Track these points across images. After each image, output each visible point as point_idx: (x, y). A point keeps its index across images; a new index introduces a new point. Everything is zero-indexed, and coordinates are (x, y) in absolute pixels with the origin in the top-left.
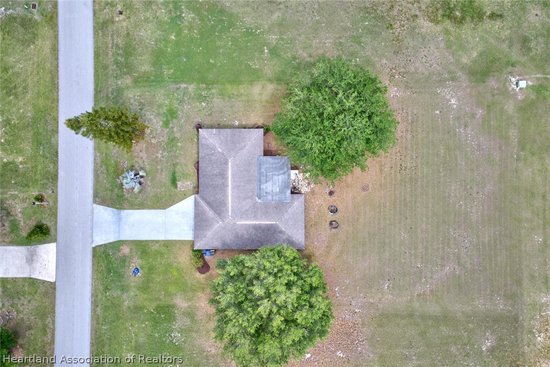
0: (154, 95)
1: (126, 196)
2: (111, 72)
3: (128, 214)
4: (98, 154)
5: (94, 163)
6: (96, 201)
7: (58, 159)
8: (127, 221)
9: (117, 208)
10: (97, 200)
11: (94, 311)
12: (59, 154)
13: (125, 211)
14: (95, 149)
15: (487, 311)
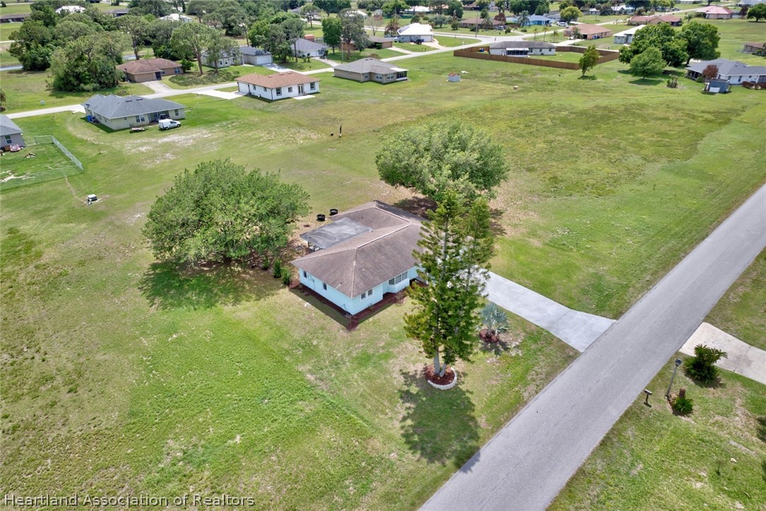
0: (362, 396)
2: (390, 481)
4: (526, 395)
5: (542, 390)
6: (575, 353)
7: (608, 434)
8: (544, 316)
9: (548, 332)
10: (571, 352)
12: (601, 438)
13: (537, 324)
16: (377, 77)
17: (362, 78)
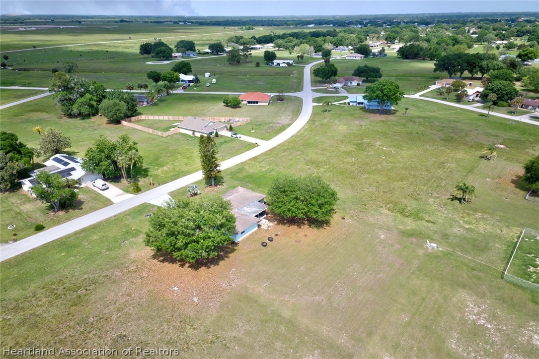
15: (328, 337)
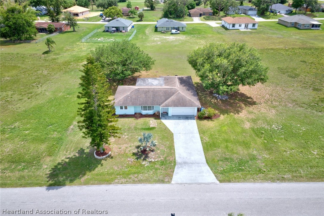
1: (162, 159)
3: (179, 157)
4: (116, 181)
5: (125, 184)
6: (168, 182)
8: (187, 158)
9: (175, 165)
10: (167, 180)
11: (289, 180)
13: (176, 159)
14: (110, 184)
16: (299, 26)
17: (289, 25)
